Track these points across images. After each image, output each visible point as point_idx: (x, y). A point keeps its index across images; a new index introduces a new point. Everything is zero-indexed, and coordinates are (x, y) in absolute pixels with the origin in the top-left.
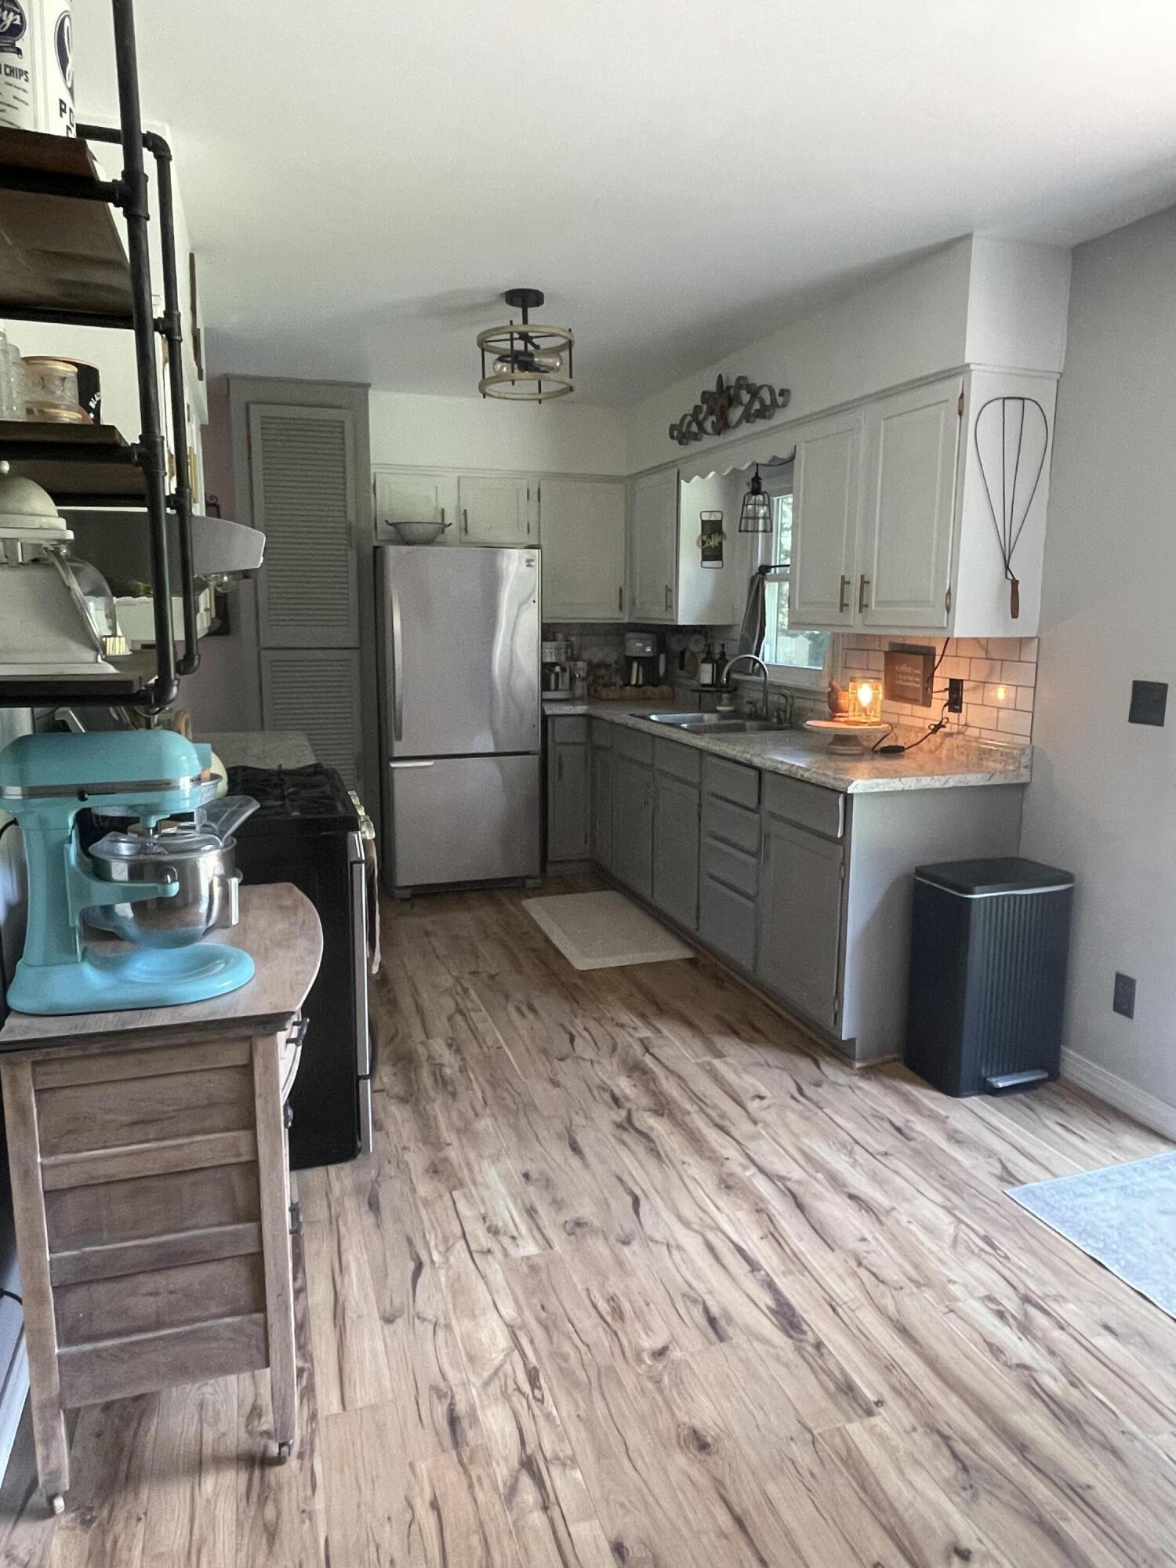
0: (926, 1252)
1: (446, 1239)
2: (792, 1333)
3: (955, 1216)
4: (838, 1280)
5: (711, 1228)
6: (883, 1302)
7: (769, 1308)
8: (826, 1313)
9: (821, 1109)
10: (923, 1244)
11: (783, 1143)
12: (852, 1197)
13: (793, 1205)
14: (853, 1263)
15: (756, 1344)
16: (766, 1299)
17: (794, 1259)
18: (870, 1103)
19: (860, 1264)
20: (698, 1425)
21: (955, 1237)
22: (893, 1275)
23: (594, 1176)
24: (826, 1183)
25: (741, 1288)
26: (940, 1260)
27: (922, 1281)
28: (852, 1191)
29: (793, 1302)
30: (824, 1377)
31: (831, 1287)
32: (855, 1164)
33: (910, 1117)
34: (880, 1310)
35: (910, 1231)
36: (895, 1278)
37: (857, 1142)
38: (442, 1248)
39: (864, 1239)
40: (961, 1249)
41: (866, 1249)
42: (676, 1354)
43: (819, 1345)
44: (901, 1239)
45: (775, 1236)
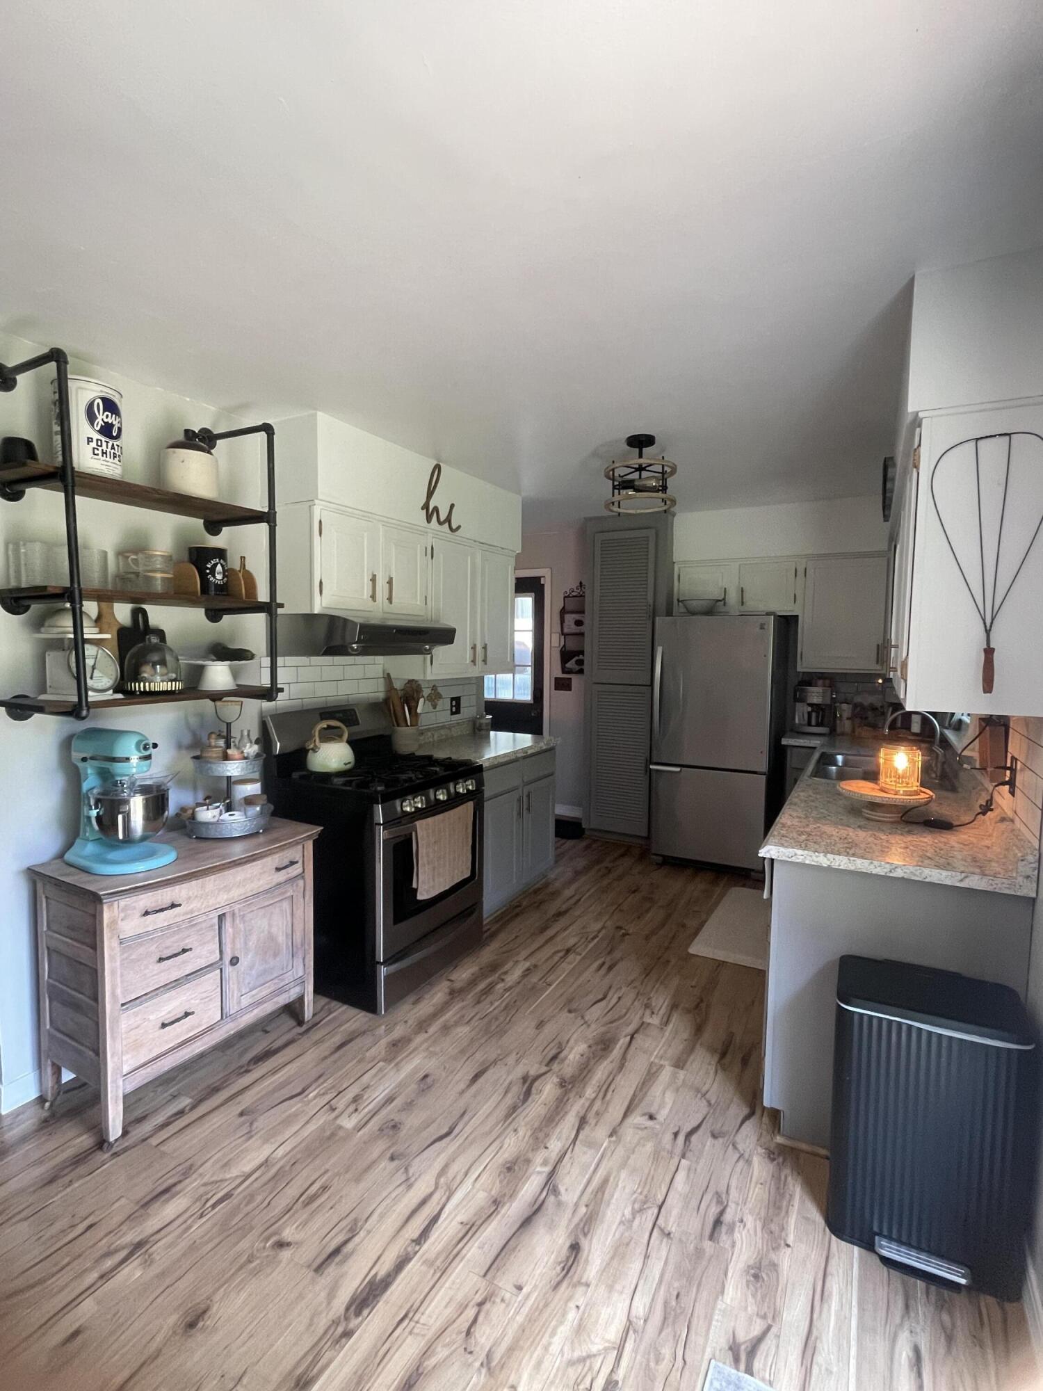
0: (544, 1341)
1: (333, 1087)
2: (353, 1308)
3: (624, 1339)
4: (447, 1299)
5: (449, 1188)
6: (439, 1349)
7: (376, 1275)
8: (396, 1314)
9: (683, 1156)
10: (553, 1334)
11: (604, 1162)
12: (575, 1248)
13: (525, 1216)
14: (478, 1298)
15: (323, 1294)
16: (383, 1269)
17: (451, 1257)
18: (734, 1184)
19: (481, 1304)
20: (214, 1309)
21: (589, 1357)
22: (484, 1337)
23: (456, 1101)
24: (576, 1220)
25: (388, 1244)
26: (539, 1364)
27: (493, 1364)
28: (584, 1243)
29: (393, 1288)
30: (310, 1358)
31: (432, 1300)
32: (627, 1223)
33: (749, 1220)
34: (426, 1353)
35: (564, 1314)
36: (483, 1340)
37: (660, 1208)
38: (321, 1092)
39: (520, 1288)
40: (572, 1373)
41: (508, 1296)
42: (286, 1254)
43: (348, 1334)
44: (546, 1315)
45: (470, 1229)
